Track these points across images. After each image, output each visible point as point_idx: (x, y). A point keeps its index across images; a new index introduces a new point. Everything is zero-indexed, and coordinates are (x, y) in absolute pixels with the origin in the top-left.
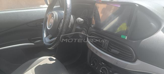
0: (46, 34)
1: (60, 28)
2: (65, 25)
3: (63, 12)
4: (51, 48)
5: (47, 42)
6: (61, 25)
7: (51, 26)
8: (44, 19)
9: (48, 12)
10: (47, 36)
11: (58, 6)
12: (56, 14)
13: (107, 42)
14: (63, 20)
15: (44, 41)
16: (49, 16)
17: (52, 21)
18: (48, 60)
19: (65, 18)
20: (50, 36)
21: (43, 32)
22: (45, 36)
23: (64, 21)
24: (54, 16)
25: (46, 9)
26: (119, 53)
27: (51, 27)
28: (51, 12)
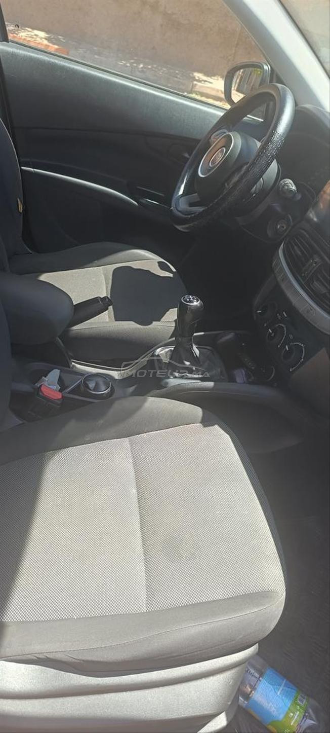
0: (184, 188)
1: (228, 185)
2: (244, 181)
3: (259, 144)
4: (184, 226)
5: (179, 209)
6: (236, 178)
7: (209, 170)
8: (200, 143)
9: (220, 129)
10: (186, 193)
11: (259, 118)
12: (237, 141)
13: (316, 263)
14: (245, 168)
15: (173, 204)
16: (217, 140)
17: (219, 157)
18: (157, 264)
19: (253, 164)
20: (195, 197)
21: (181, 179)
22: (181, 192)
23: (248, 171)
24: (232, 146)
25: (221, 114)
26: (325, 293)
27: (210, 173)
28: (228, 133)
